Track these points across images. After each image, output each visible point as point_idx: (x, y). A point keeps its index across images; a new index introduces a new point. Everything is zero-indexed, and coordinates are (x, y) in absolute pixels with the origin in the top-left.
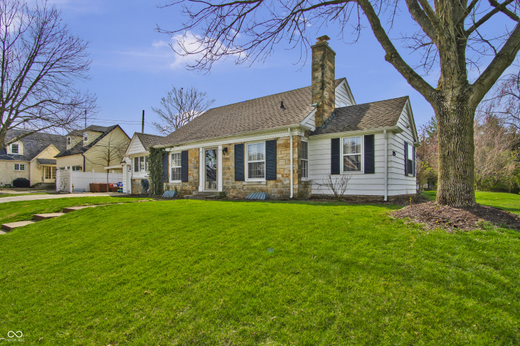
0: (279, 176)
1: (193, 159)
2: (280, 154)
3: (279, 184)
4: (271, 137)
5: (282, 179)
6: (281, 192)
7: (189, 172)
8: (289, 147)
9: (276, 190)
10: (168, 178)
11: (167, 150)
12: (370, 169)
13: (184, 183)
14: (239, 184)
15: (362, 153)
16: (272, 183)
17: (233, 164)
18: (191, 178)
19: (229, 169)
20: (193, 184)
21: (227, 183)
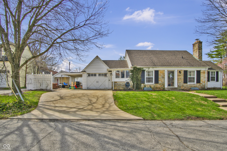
0: (201, 82)
1: (161, 74)
2: (202, 75)
3: (201, 85)
4: (198, 69)
5: (202, 83)
6: (201, 87)
7: (159, 80)
8: (205, 73)
9: (200, 86)
10: (144, 82)
11: (144, 69)
12: (217, 80)
13: (156, 84)
14: (185, 85)
15: (215, 76)
16: (198, 84)
17: (183, 77)
18: (160, 82)
19: (181, 79)
20: (161, 84)
21: (180, 84)
